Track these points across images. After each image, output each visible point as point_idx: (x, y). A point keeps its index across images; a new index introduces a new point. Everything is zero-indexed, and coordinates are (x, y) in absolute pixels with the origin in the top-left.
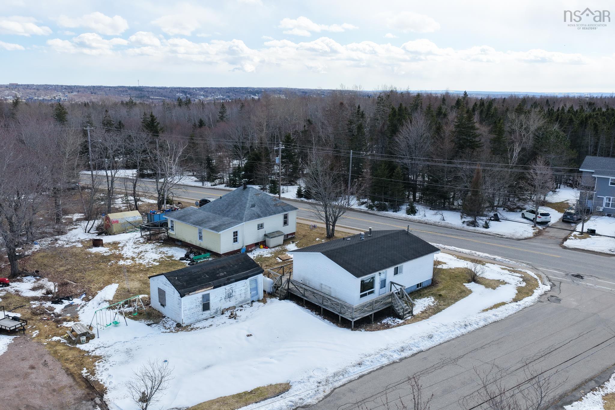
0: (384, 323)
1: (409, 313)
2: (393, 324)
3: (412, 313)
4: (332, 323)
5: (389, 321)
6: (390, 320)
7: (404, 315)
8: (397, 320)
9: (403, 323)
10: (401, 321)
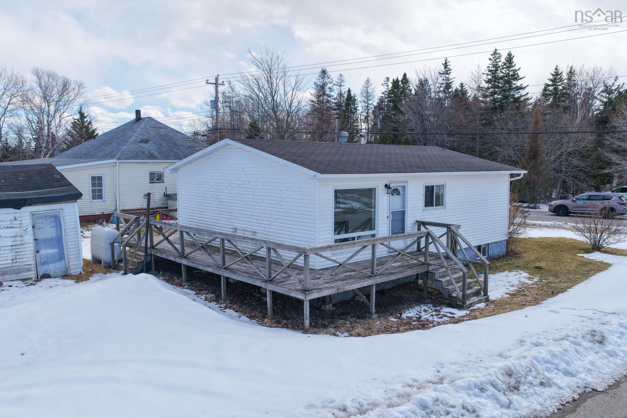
0: (410, 318)
1: (477, 293)
2: (436, 319)
3: (486, 294)
4: (244, 318)
5: (423, 313)
6: (425, 311)
7: (465, 297)
8: (446, 310)
9: (466, 315)
10: (458, 313)
